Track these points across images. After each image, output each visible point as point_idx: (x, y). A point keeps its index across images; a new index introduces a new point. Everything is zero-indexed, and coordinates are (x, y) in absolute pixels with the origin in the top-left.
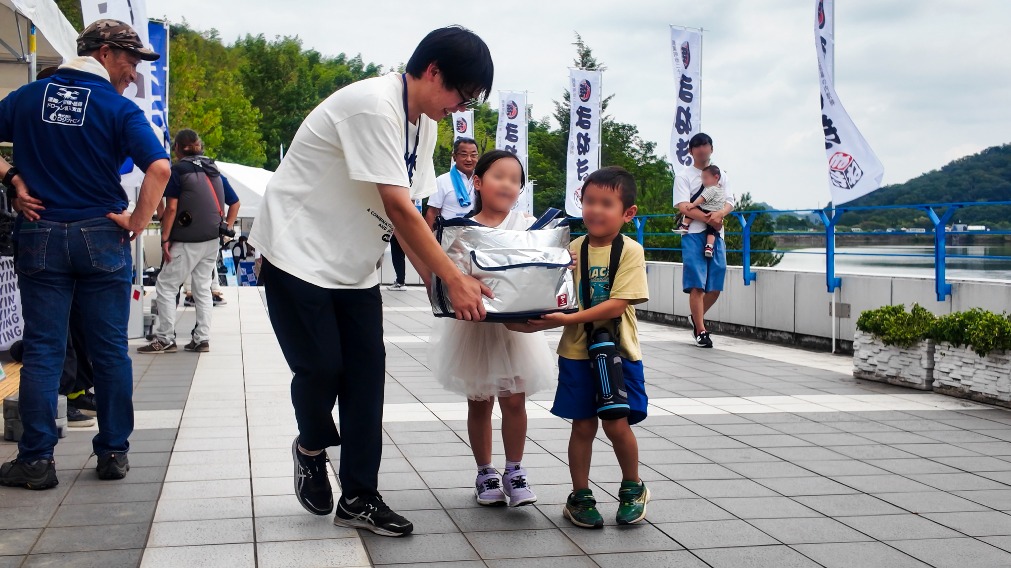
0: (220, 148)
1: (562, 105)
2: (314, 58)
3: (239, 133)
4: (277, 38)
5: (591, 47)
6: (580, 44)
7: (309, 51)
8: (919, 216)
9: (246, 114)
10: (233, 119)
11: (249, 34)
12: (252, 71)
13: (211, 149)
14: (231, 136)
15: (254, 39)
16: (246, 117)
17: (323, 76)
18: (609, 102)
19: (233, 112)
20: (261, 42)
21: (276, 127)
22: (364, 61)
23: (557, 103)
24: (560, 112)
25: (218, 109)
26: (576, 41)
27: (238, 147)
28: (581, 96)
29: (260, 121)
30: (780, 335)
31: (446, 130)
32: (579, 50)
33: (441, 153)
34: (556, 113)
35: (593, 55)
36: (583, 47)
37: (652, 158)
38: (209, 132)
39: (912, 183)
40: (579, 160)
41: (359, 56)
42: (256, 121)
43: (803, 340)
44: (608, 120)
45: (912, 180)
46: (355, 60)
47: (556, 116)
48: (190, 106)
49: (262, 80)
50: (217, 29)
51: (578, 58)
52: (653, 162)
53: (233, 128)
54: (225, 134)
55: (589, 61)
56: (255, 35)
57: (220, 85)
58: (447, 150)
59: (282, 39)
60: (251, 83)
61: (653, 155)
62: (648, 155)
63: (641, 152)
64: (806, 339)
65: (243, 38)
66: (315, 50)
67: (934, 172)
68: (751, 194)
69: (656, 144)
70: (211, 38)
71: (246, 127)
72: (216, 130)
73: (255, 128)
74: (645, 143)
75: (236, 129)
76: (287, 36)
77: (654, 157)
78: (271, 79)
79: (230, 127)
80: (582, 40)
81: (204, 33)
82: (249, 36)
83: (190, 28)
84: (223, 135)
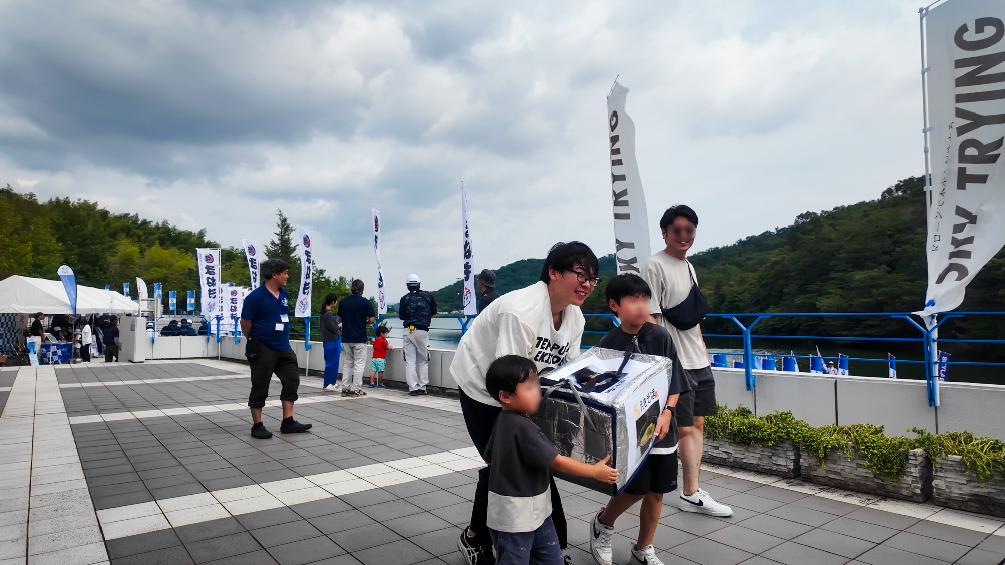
0: (30, 267)
1: (269, 247)
2: (104, 214)
3: (45, 258)
4: (79, 200)
5: (287, 217)
6: (281, 215)
7: (101, 210)
8: (444, 307)
9: (52, 246)
10: (42, 248)
11: (58, 198)
12: (58, 219)
13: (22, 268)
14: (39, 260)
15: (61, 200)
16: (51, 248)
17: (112, 225)
18: (298, 247)
19: (42, 245)
20: (67, 202)
21: (74, 255)
22: (139, 218)
23: (266, 246)
24: (268, 252)
25: (30, 243)
26: (279, 213)
27: (45, 267)
28: (305, 244)
29: (62, 250)
30: (432, 388)
31: (192, 258)
32: (280, 218)
33: (189, 272)
34: (266, 252)
35: (288, 222)
36: (282, 217)
37: (323, 278)
38: (22, 257)
39: (441, 290)
40: (305, 282)
41: (137, 215)
42: (59, 251)
43: (446, 391)
44: (297, 257)
45: (441, 289)
46: (133, 217)
47: (265, 253)
48: (7, 240)
49: (66, 225)
50: (34, 193)
51: (280, 223)
52: (323, 280)
53: (41, 255)
54: (34, 258)
55: (286, 224)
56: (62, 198)
57: (32, 227)
58: (193, 270)
59: (82, 201)
60: (57, 227)
61: (324, 276)
62: (321, 276)
63: (316, 274)
64: (449, 391)
65: (54, 200)
66: (106, 209)
67: (450, 286)
68: (375, 297)
69: (325, 270)
70: (29, 198)
71: (51, 254)
72: (27, 256)
73: (58, 255)
74: (319, 270)
75: (43, 255)
76: (86, 200)
77: (324, 278)
78: (72, 224)
79: (39, 254)
80: (282, 213)
81: (24, 195)
82: (57, 199)
83: (13, 192)
84: (32, 259)
